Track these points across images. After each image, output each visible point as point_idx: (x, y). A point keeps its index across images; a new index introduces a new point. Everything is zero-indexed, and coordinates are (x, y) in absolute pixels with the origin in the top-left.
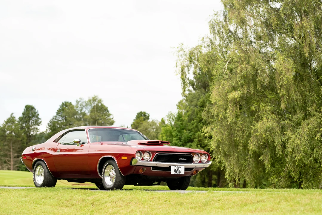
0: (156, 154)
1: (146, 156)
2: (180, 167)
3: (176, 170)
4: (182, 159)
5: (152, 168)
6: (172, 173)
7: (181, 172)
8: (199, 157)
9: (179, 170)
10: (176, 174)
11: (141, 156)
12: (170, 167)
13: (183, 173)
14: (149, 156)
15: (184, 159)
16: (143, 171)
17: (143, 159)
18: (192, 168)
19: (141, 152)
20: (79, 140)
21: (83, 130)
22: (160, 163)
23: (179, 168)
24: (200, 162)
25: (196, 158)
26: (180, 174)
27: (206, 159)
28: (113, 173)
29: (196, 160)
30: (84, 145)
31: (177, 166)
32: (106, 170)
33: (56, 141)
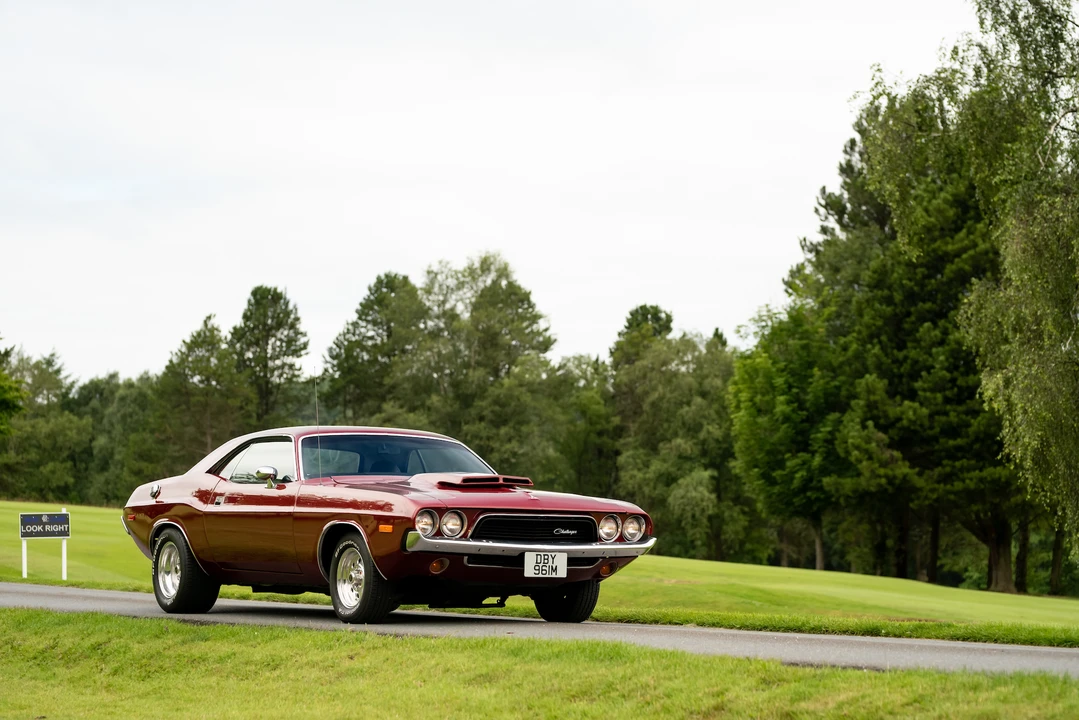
0: (481, 517)
1: (451, 524)
2: (553, 554)
3: (541, 565)
4: (563, 532)
5: (466, 558)
6: (526, 575)
7: (555, 570)
8: (618, 527)
9: (550, 563)
10: (540, 575)
11: (434, 525)
12: (521, 556)
13: (562, 573)
14: (459, 523)
15: (568, 532)
16: (442, 568)
17: (439, 534)
18: (596, 559)
19: (436, 512)
20: (271, 472)
21: (286, 439)
22: (491, 544)
23: (550, 559)
24: (621, 539)
25: (606, 528)
26: (554, 575)
27: (640, 530)
28: (360, 572)
29: (608, 534)
30: (286, 484)
31: (542, 554)
32: (342, 564)
33: (215, 470)
